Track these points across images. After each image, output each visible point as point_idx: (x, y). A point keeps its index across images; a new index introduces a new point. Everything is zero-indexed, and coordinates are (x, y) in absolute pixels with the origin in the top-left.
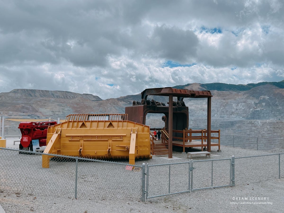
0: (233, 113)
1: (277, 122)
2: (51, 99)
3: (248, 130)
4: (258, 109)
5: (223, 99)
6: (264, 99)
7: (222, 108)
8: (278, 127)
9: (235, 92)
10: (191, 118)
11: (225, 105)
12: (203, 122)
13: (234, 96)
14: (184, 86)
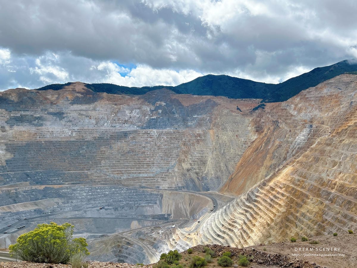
0: (126, 122)
1: (174, 132)
3: (143, 142)
4: (154, 117)
5: (114, 104)
6: (160, 105)
7: (113, 116)
8: (174, 138)
9: (129, 96)
10: (74, 128)
11: (116, 111)
12: (90, 133)
13: (127, 100)
14: (63, 85)
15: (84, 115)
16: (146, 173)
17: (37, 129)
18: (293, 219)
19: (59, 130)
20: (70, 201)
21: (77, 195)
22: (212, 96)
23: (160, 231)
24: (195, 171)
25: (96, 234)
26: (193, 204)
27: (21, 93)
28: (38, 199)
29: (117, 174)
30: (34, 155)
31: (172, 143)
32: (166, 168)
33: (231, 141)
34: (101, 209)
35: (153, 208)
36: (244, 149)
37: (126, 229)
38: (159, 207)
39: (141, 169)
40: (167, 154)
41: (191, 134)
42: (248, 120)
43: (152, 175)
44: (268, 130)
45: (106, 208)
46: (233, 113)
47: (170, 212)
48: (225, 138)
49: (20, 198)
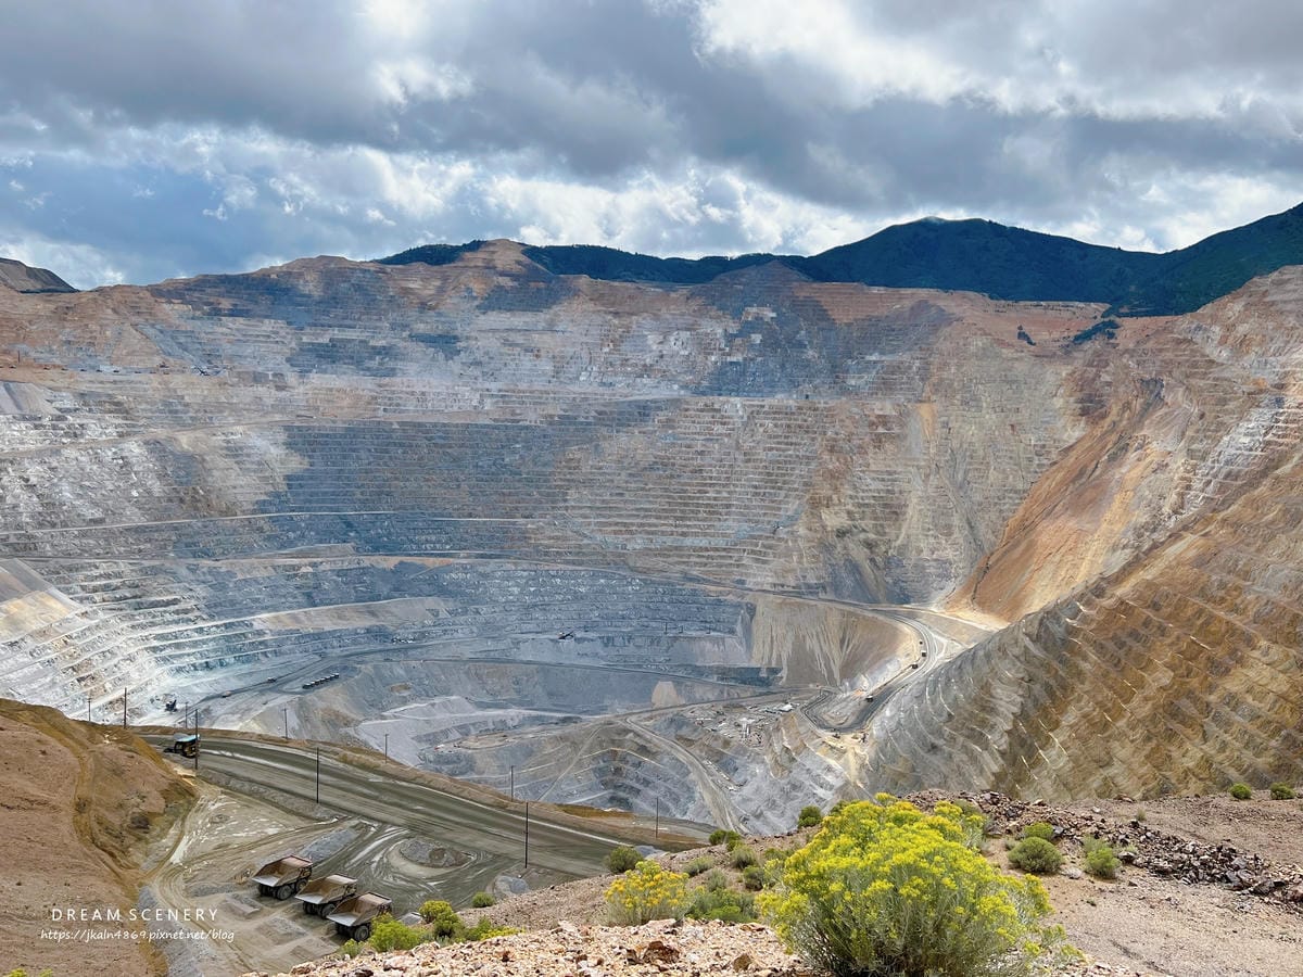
0: (647, 370)
1: (800, 408)
3: (697, 437)
4: (738, 357)
5: (611, 312)
6: (758, 318)
8: (800, 427)
9: (657, 287)
10: (487, 385)
11: (617, 337)
12: (535, 403)
13: (652, 301)
14: (457, 249)
15: (517, 345)
16: (705, 535)
17: (380, 386)
18: (1193, 711)
19: (442, 389)
20: (473, 608)
21: (493, 590)
22: (933, 291)
23: (744, 719)
24: (862, 536)
25: (547, 714)
26: (854, 642)
27: (334, 272)
28: (377, 598)
29: (615, 532)
30: (369, 464)
31: (792, 444)
32: (769, 522)
33: (991, 443)
34: (563, 638)
35: (722, 647)
36: (1036, 472)
37: (638, 705)
38: (741, 643)
39: (688, 523)
40: (773, 479)
41: (857, 417)
42: (1056, 374)
43: (721, 543)
44: (1124, 412)
45: (579, 635)
46: (1004, 351)
47: (777, 663)
48: (970, 432)
49: (326, 592)
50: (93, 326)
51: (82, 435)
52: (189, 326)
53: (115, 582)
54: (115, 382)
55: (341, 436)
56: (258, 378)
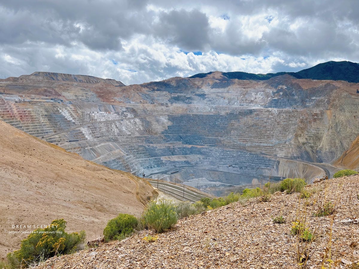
0: (252, 102)
1: (293, 111)
2: (74, 83)
3: (265, 118)
4: (276, 98)
5: (243, 88)
6: (282, 88)
8: (293, 116)
9: (255, 81)
10: (212, 106)
11: (244, 94)
12: (224, 110)
13: (254, 85)
14: (206, 74)
15: (220, 96)
16: (266, 143)
17: (188, 106)
19: (202, 107)
20: (208, 158)
21: (213, 154)
22: (331, 80)
24: (310, 145)
25: (226, 184)
26: (307, 172)
27: (179, 80)
28: (187, 154)
29: (243, 141)
30: (185, 124)
31: (290, 120)
32: (284, 140)
33: (348, 121)
34: (230, 166)
35: (270, 171)
37: (248, 184)
38: (275, 170)
39: (262, 140)
40: (285, 129)
41: (309, 114)
43: (271, 145)
45: (233, 166)
46: (353, 96)
47: (285, 176)
48: (341, 118)
49: (176, 152)
50: (129, 93)
51: (127, 117)
52: (148, 93)
53: (133, 148)
54: (133, 105)
55: (180, 117)
56: (162, 105)
